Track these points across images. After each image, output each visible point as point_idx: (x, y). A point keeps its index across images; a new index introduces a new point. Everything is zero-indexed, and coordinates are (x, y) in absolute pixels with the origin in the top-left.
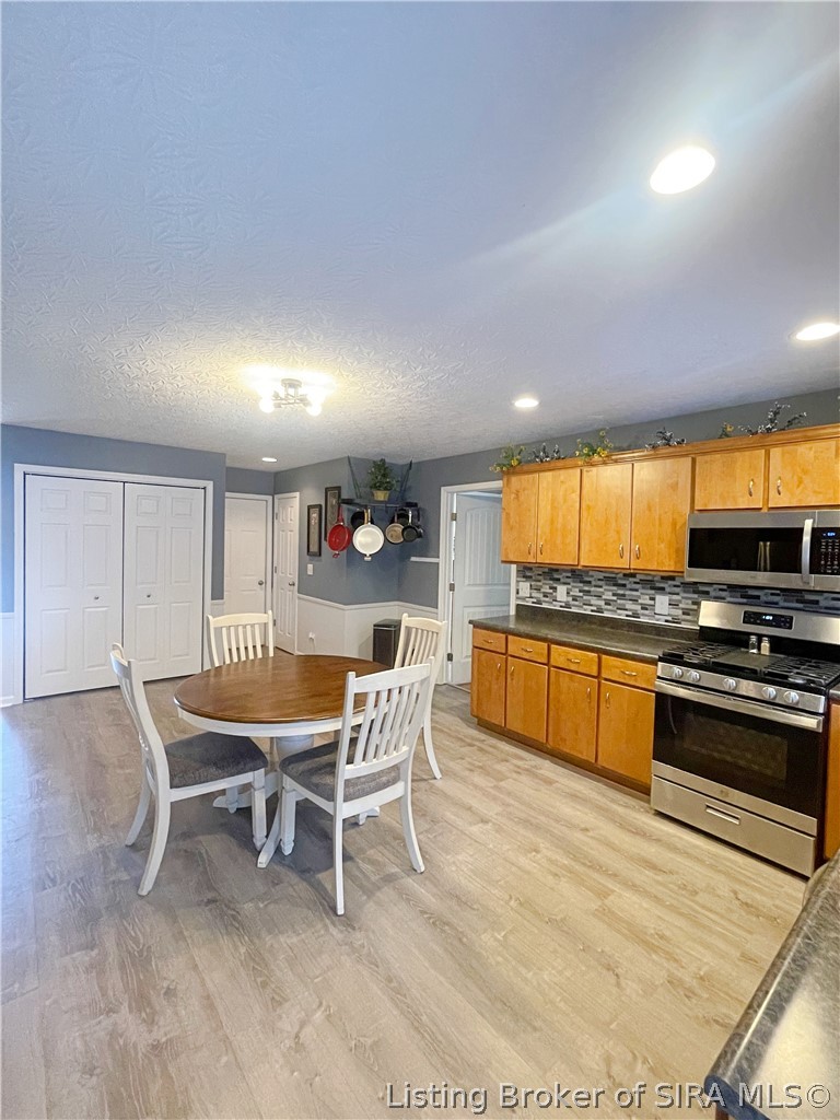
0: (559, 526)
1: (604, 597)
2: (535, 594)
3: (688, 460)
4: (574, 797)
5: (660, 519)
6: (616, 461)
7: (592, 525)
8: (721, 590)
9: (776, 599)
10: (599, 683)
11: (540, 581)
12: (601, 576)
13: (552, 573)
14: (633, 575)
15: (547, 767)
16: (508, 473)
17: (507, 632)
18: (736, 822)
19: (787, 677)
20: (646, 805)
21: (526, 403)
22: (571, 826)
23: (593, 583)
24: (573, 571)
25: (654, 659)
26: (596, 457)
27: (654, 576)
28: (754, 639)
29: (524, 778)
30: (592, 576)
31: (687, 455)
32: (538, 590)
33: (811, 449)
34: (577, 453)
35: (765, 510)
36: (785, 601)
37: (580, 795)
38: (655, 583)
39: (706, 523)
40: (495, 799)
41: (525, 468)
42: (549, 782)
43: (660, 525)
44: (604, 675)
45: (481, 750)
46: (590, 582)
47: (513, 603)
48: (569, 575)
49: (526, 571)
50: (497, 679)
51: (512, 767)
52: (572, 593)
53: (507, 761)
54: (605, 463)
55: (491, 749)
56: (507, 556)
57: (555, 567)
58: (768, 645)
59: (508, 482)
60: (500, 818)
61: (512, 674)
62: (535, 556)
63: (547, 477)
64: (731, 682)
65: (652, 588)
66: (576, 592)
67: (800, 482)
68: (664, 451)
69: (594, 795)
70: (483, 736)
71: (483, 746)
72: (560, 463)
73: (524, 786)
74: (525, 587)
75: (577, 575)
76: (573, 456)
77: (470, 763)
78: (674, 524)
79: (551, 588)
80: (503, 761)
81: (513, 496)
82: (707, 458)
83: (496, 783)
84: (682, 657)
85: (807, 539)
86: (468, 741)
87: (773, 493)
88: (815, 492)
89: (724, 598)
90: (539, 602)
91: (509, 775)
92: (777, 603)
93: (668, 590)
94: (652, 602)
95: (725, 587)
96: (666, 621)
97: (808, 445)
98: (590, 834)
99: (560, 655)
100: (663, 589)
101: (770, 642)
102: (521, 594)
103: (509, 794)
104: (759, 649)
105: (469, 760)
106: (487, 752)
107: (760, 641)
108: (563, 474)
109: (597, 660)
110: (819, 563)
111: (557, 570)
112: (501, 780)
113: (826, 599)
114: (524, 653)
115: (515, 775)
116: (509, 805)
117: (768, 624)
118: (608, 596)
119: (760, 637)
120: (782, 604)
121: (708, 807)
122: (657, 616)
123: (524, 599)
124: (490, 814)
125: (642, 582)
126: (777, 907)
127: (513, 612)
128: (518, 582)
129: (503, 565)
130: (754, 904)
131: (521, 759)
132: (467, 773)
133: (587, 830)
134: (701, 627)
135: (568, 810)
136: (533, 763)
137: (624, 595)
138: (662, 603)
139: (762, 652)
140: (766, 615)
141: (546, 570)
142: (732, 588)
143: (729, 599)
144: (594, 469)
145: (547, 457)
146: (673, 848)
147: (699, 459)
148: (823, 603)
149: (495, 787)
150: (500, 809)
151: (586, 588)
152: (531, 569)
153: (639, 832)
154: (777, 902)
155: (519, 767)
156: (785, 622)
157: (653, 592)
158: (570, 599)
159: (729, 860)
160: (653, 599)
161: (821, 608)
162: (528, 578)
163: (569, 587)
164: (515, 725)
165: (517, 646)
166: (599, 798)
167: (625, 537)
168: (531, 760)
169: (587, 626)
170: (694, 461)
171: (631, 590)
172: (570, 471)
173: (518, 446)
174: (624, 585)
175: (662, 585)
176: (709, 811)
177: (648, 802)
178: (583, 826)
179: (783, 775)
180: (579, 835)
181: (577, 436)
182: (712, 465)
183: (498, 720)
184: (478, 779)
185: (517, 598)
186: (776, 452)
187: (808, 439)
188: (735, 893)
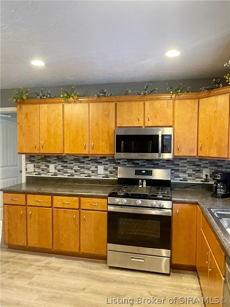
0: (52, 133)
1: (74, 168)
2: (37, 170)
3: (114, 104)
4: (72, 273)
5: (102, 131)
6: (81, 102)
7: (70, 133)
8: (124, 161)
9: (144, 164)
10: (80, 212)
11: (39, 163)
12: (72, 158)
13: (46, 158)
14: (88, 157)
15: (55, 261)
16: (20, 103)
17: (26, 193)
18: (143, 261)
19: (156, 196)
20: (105, 265)
21: (38, 63)
22: (76, 290)
23: (68, 162)
24: (58, 157)
25: (106, 196)
26: (71, 99)
27: (97, 157)
28: (140, 181)
29: (45, 272)
30: (68, 159)
31: (112, 102)
32: (39, 167)
33: (159, 103)
34: (62, 96)
35: (144, 127)
36: (148, 164)
37: (75, 271)
38: (97, 160)
39: (122, 133)
40: (32, 291)
41: (31, 101)
42: (58, 269)
43: (102, 133)
44: (82, 207)
45: (14, 263)
46: (67, 162)
47: (24, 176)
48: (56, 158)
49: (31, 158)
50: (21, 220)
51: (36, 268)
52: (57, 168)
53: (32, 265)
54: (75, 102)
55: (21, 261)
56: (21, 149)
57: (48, 155)
58: (145, 183)
59: (20, 108)
60: (38, 302)
61: (31, 216)
62: (39, 150)
63: (44, 107)
64: (139, 202)
65: (96, 163)
66: (59, 167)
67: (156, 116)
68: (103, 99)
69: (82, 269)
70: (13, 254)
71: (15, 261)
72: (52, 100)
73: (45, 276)
74: (31, 167)
75: (60, 158)
76: (59, 97)
77: (10, 274)
78: (108, 133)
79: (46, 166)
80: (29, 266)
81: (24, 116)
82: (122, 103)
83: (29, 281)
84: (117, 193)
85: (160, 139)
86: (5, 260)
87: (146, 120)
88: (160, 120)
89: (126, 165)
90: (39, 174)
91: (35, 273)
92: (145, 166)
93: (103, 163)
94: (96, 169)
95: (126, 160)
96: (103, 177)
97: (158, 101)
98: (87, 290)
99: (58, 201)
100: (101, 163)
101: (146, 182)
102: (28, 171)
103: (39, 284)
104: (142, 185)
105: (9, 272)
106: (18, 263)
107: (142, 182)
108: (53, 106)
109: (78, 200)
110: (164, 149)
111: (49, 157)
112: (32, 278)
113: (161, 162)
114: (38, 203)
115: (39, 272)
116: (41, 292)
117: (144, 174)
118: (76, 168)
119: (143, 180)
120: (147, 166)
121: (132, 258)
122: (99, 175)
123: (30, 173)
124: (33, 301)
125: (91, 160)
126: (164, 291)
127: (24, 181)
128: (26, 164)
129: (19, 155)
130: (157, 294)
131: (38, 261)
132: (10, 281)
133: (84, 289)
134: (119, 178)
135: (72, 281)
136: (46, 261)
137: (83, 167)
138: (101, 169)
139: (143, 186)
140: (143, 171)
141: (43, 157)
142: (129, 160)
143: (128, 165)
144: (70, 105)
145: (44, 96)
146: (122, 282)
147: (118, 104)
148: (160, 164)
149: (31, 283)
150: (36, 297)
151: (65, 165)
152: (34, 156)
153: (107, 280)
154: (164, 289)
155: (38, 266)
156: (150, 173)
157: (97, 164)
158: (57, 171)
159: (142, 278)
160: (97, 167)
161: (159, 166)
162: (32, 161)
163: (56, 165)
164: (33, 243)
165: (32, 200)
166: (84, 269)
167: (86, 139)
168: (45, 260)
169: (66, 184)
170: (116, 104)
171: (87, 164)
172: (57, 105)
173: (24, 89)
174: (84, 162)
175: (100, 161)
176: (132, 259)
177: (106, 263)
178: (82, 288)
179: (158, 236)
180: (82, 294)
181: (62, 87)
182: (124, 107)
183: (22, 242)
184: (18, 282)
185: (27, 173)
186: (147, 103)
187: (158, 99)
188: (149, 292)
